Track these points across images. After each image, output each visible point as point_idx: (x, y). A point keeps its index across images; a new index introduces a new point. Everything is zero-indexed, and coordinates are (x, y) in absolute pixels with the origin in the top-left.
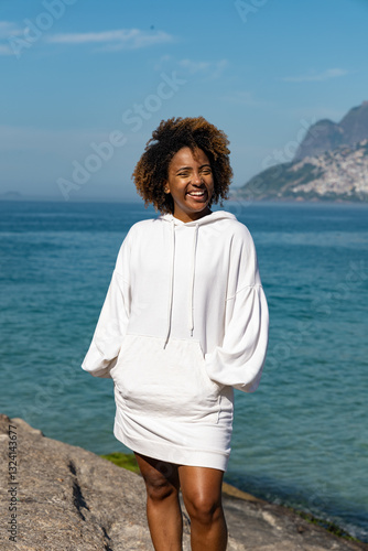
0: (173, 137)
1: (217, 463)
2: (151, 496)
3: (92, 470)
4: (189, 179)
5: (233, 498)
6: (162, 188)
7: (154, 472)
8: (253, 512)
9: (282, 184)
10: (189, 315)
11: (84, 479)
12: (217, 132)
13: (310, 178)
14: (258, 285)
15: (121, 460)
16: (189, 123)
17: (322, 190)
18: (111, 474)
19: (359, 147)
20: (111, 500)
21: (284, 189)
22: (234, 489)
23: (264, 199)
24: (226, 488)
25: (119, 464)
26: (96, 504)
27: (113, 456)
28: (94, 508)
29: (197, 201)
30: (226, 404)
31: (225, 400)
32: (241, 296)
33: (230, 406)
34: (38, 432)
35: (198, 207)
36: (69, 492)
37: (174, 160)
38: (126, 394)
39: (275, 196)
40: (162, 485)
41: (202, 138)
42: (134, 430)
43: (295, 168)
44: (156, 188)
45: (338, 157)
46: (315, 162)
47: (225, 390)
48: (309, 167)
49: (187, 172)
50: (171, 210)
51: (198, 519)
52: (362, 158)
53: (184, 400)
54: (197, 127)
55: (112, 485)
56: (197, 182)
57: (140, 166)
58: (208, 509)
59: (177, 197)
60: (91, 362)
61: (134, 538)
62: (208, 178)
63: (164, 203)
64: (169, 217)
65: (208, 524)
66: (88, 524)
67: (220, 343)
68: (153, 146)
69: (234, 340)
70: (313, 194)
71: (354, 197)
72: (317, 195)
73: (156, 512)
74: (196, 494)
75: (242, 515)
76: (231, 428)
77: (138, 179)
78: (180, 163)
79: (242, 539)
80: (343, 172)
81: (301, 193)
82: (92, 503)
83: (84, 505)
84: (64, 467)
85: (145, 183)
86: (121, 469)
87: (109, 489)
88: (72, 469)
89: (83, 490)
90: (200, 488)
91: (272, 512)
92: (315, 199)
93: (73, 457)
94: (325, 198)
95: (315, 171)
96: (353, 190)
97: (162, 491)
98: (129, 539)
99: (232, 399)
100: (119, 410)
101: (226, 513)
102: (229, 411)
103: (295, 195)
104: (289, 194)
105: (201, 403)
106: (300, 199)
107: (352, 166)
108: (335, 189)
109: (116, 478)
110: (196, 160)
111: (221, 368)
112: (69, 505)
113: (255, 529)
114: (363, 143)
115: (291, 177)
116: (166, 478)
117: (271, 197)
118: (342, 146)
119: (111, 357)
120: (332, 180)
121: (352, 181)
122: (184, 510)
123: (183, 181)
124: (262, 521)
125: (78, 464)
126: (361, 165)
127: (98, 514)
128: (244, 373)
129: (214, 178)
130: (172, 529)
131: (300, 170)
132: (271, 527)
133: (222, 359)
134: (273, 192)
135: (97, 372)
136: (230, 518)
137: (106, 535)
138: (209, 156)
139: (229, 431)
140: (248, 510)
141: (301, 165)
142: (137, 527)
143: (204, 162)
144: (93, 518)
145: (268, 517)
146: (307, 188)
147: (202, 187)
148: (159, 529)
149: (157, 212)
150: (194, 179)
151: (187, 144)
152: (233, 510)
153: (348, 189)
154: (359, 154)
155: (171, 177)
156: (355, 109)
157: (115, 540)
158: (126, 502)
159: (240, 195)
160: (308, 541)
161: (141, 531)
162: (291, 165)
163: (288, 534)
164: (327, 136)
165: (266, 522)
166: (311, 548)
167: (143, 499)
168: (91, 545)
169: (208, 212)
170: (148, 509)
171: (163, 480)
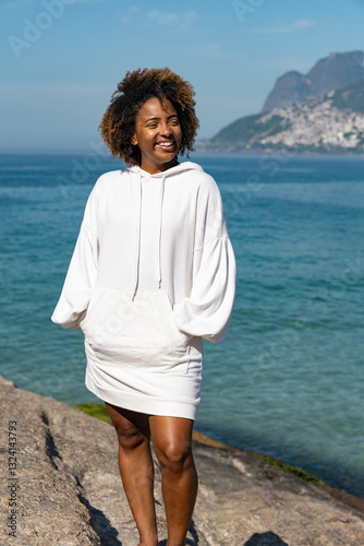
1: (187, 413)
2: (121, 445)
3: (64, 420)
4: (158, 130)
5: (204, 446)
6: (129, 140)
7: (125, 422)
8: (223, 459)
9: (250, 136)
11: (56, 429)
12: (183, 84)
13: (278, 130)
14: (225, 235)
15: (93, 410)
16: (155, 74)
17: (289, 142)
18: (83, 424)
19: (326, 99)
20: (84, 449)
21: (252, 141)
22: (205, 437)
23: (233, 151)
24: (196, 435)
25: (91, 414)
26: (68, 454)
27: (86, 406)
28: (67, 458)
29: (166, 151)
30: (195, 354)
31: (194, 350)
32: (208, 247)
33: (199, 356)
34: (10, 383)
35: (168, 157)
36: (42, 443)
37: (141, 111)
38: (96, 346)
39: (244, 147)
40: (134, 434)
41: (169, 88)
42: (107, 381)
43: (263, 120)
44: (123, 140)
45: (306, 108)
46: (283, 113)
47: (194, 341)
48: (277, 118)
50: (139, 162)
51: (169, 468)
52: (329, 109)
53: (154, 351)
54: (164, 77)
55: (84, 434)
56: (166, 132)
59: (145, 148)
60: (61, 315)
61: (107, 487)
62: (177, 129)
63: (131, 156)
64: (136, 169)
65: (179, 472)
66: (60, 473)
67: (188, 294)
68: (119, 99)
69: (202, 291)
70: (280, 145)
71: (322, 149)
72: (285, 146)
73: (127, 460)
74: (167, 444)
75: (213, 463)
76: (200, 378)
77: (105, 131)
79: (213, 486)
80: (309, 123)
81: (270, 145)
82: (65, 453)
83: (57, 454)
84: (37, 418)
85: (113, 134)
86: (93, 419)
87: (82, 438)
88: (45, 419)
89: (56, 440)
90: (171, 438)
91: (244, 460)
92: (283, 151)
93: (47, 408)
94: (291, 149)
95: (283, 123)
96: (321, 141)
97: (134, 440)
98: (102, 487)
99: (200, 349)
100: (90, 362)
101: (196, 461)
102: (198, 361)
103: (264, 147)
104: (257, 145)
105: (170, 354)
106: (268, 150)
107: (319, 118)
108: (303, 141)
109: (88, 428)
110: (164, 110)
111: (189, 319)
112: (42, 455)
113: (225, 476)
114: (331, 94)
115: (260, 128)
116: (136, 427)
117: (240, 148)
118: (309, 98)
119: (82, 310)
120: (299, 131)
121: (320, 133)
122: (155, 458)
123: (151, 133)
124: (232, 468)
125: (50, 415)
126: (329, 116)
127: (71, 463)
128: (212, 323)
129: (182, 128)
131: (268, 121)
132: (241, 474)
133: (191, 310)
134: (241, 144)
135: (66, 324)
136: (200, 466)
137: (79, 484)
138: (177, 107)
139: (198, 381)
140: (218, 457)
141: (269, 116)
142: (109, 476)
143: (171, 112)
144: (66, 467)
145: (238, 464)
146: (275, 140)
147: (170, 137)
149: (124, 164)
150: (163, 129)
151: (156, 95)
152: (203, 458)
153: (315, 141)
154: (326, 105)
156: (323, 61)
157: (88, 489)
158: (99, 451)
159: (208, 147)
160: (278, 487)
161: (113, 479)
162: (259, 116)
163: (257, 480)
164: (294, 88)
165: (236, 469)
166: (280, 494)
167: (114, 448)
168: (64, 494)
169: (174, 163)
170: (119, 458)
171: (134, 430)
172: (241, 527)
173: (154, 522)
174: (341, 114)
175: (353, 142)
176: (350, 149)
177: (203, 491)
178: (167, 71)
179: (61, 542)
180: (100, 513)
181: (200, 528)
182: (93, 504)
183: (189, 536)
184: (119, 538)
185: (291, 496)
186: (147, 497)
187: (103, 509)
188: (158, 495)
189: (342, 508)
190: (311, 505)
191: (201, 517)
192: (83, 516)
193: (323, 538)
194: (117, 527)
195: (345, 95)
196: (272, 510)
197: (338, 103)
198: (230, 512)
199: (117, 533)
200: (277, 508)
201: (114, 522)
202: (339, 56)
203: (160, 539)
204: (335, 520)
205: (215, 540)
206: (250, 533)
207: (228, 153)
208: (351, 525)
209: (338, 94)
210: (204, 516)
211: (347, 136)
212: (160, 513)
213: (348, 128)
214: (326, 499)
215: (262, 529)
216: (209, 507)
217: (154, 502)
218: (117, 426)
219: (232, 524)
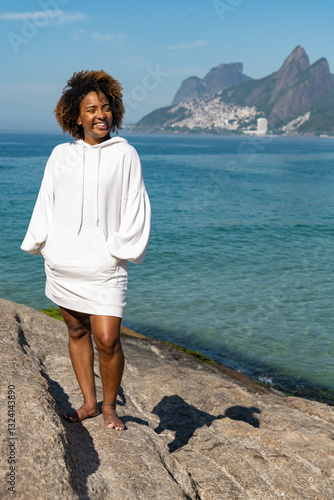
1: (117, 313)
3: (32, 320)
5: (131, 337)
6: (76, 121)
7: (73, 320)
8: (144, 346)
9: (163, 122)
11: (26, 326)
12: (114, 81)
13: (183, 117)
14: (143, 188)
16: (94, 75)
17: (191, 126)
18: (45, 322)
19: (216, 96)
20: (45, 340)
21: (165, 125)
22: (131, 331)
23: (151, 132)
24: (124, 330)
25: (52, 316)
26: (34, 343)
27: (48, 310)
28: (33, 346)
29: (101, 129)
30: (122, 272)
31: (122, 269)
32: (131, 196)
33: (125, 273)
36: (15, 335)
37: (84, 101)
39: (159, 130)
40: (79, 328)
41: (104, 85)
42: (62, 292)
43: (173, 110)
44: (71, 121)
45: (202, 102)
46: (186, 106)
47: (122, 263)
48: (182, 109)
49: (94, 109)
50: (82, 137)
51: (104, 351)
52: (219, 103)
53: (93, 270)
54: (100, 77)
55: (46, 329)
56: (101, 116)
57: (59, 105)
58: (111, 344)
59: (86, 127)
60: (27, 245)
61: (62, 366)
62: (109, 114)
63: (77, 132)
64: (81, 142)
65: (111, 355)
66: (28, 356)
67: (118, 230)
68: (69, 92)
70: (185, 128)
71: (213, 131)
72: (188, 129)
73: (75, 347)
74: (103, 334)
75: (137, 349)
76: (126, 288)
77: (59, 114)
78: (89, 103)
79: (137, 365)
80: (205, 113)
81: (177, 128)
82: (32, 343)
83: (26, 343)
84: (12, 318)
85: (63, 117)
86: (52, 319)
87: (44, 332)
88: (18, 319)
89: (26, 333)
90: (105, 330)
91: (159, 347)
92: (186, 132)
93: (19, 311)
94: (193, 131)
95: (187, 112)
96: (213, 126)
97: (79, 332)
98: (58, 366)
99: (127, 270)
100: (48, 278)
101: (124, 348)
102: (125, 277)
103: (173, 129)
104: (168, 128)
105: (105, 272)
106: (176, 132)
107: (212, 109)
108: (200, 125)
109: (49, 325)
110: (100, 101)
111: (118, 248)
112: (15, 344)
113: (146, 358)
114: (220, 93)
115: (170, 116)
116: (81, 323)
117: (156, 130)
118: (205, 95)
119: (42, 241)
120: (199, 119)
121: (212, 120)
123: (91, 116)
124: (150, 352)
125: (22, 316)
126: (218, 108)
127: (36, 350)
128: (134, 251)
129: (113, 114)
130: (86, 358)
131: (176, 111)
132: (157, 356)
133: (119, 241)
134: (158, 127)
135: (31, 251)
136: (127, 351)
137: (42, 364)
138: (109, 98)
139: (124, 291)
140: (140, 345)
141: (177, 108)
142: (63, 358)
143: (105, 102)
144: (32, 352)
145: (154, 349)
146: (181, 125)
147: (104, 120)
148: (77, 359)
149: (72, 138)
150: (99, 114)
151: (94, 90)
152: (130, 345)
153: (209, 125)
154: (217, 100)
155: (82, 113)
156: (214, 69)
157: (48, 367)
158: (56, 340)
159: (134, 129)
160: (182, 365)
161: (66, 360)
162: (170, 108)
163: (168, 360)
164: (194, 88)
165: (153, 353)
166: (183, 370)
167: (66, 339)
168: (32, 370)
169: (108, 137)
171: (80, 325)
172: (155, 393)
173: (94, 389)
174: (227, 107)
175: (235, 126)
176: (233, 131)
177: (129, 368)
178: (102, 72)
179: (27, 403)
180: (56, 383)
181: (127, 393)
182: (52, 378)
183: (119, 398)
184: (70, 401)
185: (191, 370)
186: (89, 371)
187: (59, 381)
188: (96, 370)
189: (226, 378)
190: (204, 376)
191: (127, 385)
192: (43, 386)
193: (213, 399)
194: (68, 393)
195: (230, 93)
196: (178, 380)
197: (225, 99)
198: (148, 382)
199: (68, 397)
200: (181, 379)
201: (67, 391)
202: (225, 66)
203: (98, 401)
204: (221, 386)
205: (137, 401)
206: (162, 396)
207: (148, 134)
208: (232, 390)
209: (225, 92)
210: (130, 385)
211: (231, 122)
212: (98, 383)
213: (232, 117)
214: (214, 372)
215: (170, 393)
216: (133, 379)
217: (94, 375)
218: (67, 322)
219: (149, 390)
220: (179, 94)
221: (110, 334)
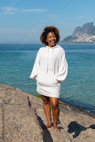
0: (48, 30)
2: (44, 103)
3: (32, 98)
4: (51, 39)
5: (61, 104)
6: (46, 41)
7: (45, 98)
9: (70, 40)
10: (52, 66)
11: (31, 100)
12: (57, 29)
13: (76, 39)
14: (66, 60)
15: (38, 96)
16: (51, 27)
17: (78, 41)
18: (36, 99)
19: (86, 32)
20: (36, 104)
22: (61, 102)
23: (66, 43)
24: (59, 102)
25: (38, 97)
26: (33, 105)
27: (36, 95)
28: (33, 106)
30: (59, 84)
33: (60, 85)
34: (21, 91)
35: (53, 44)
36: (28, 103)
37: (48, 35)
38: (39, 83)
40: (47, 101)
41: (54, 30)
42: (41, 90)
43: (73, 37)
44: (44, 41)
45: (81, 34)
46: (77, 35)
47: (59, 82)
48: (76, 36)
49: (51, 37)
51: (54, 108)
53: (51, 84)
54: (53, 28)
57: (41, 36)
60: (32, 76)
61: (41, 112)
62: (55, 38)
63: (46, 44)
64: (47, 46)
65: (56, 109)
66: (31, 109)
67: (58, 72)
68: (44, 32)
69: (61, 72)
70: (76, 42)
71: (85, 42)
72: (77, 42)
73: (45, 106)
74: (53, 103)
75: (63, 107)
76: (60, 89)
77: (41, 39)
78: (49, 35)
79: (63, 112)
80: (82, 37)
81: (74, 42)
82: (32, 105)
83: (31, 105)
84: (26, 98)
85: (42, 40)
86: (38, 98)
87: (36, 102)
88: (28, 98)
89: (31, 102)
90: (54, 102)
91: (69, 106)
92: (77, 43)
93: (28, 96)
94: (79, 43)
97: (47, 102)
98: (40, 112)
100: (38, 86)
101: (59, 107)
102: (60, 86)
104: (71, 42)
105: (54, 84)
107: (84, 36)
108: (81, 41)
110: (52, 35)
111: (58, 77)
112: (28, 105)
113: (65, 110)
114: (87, 31)
116: (47, 99)
118: (82, 32)
119: (36, 75)
120: (81, 39)
121: (84, 39)
122: (51, 106)
123: (50, 39)
124: (67, 108)
125: (29, 97)
126: (86, 36)
127: (34, 107)
128: (63, 78)
130: (49, 110)
131: (74, 37)
132: (69, 109)
133: (58, 75)
134: (68, 42)
135: (33, 78)
136: (60, 108)
137: (35, 111)
138: (55, 34)
139: (60, 90)
140: (64, 106)
141: (74, 36)
143: (54, 35)
144: (33, 108)
145: (68, 107)
146: (75, 41)
147: (54, 40)
148: (46, 110)
150: (52, 38)
151: (51, 31)
152: (61, 106)
153: (84, 41)
154: (86, 33)
155: (48, 38)
156: (85, 24)
157: (37, 112)
158: (39, 104)
159: (61, 42)
160: (76, 112)
161: (42, 110)
162: (72, 36)
163: (72, 111)
164: (79, 30)
165: (68, 108)
166: (77, 113)
167: (43, 104)
168: (32, 113)
169: (55, 45)
170: (44, 106)
171: (47, 100)
172: (69, 120)
173: (51, 119)
174: (89, 35)
175: (91, 41)
176: (91, 42)
177: (61, 113)
178: (53, 26)
179: (32, 123)
180: (40, 117)
181: (60, 120)
182: (38, 115)
183: (58, 122)
184: (44, 122)
185: (79, 114)
186: (49, 114)
187: (40, 116)
188: (51, 114)
189: (90, 116)
190: (83, 116)
191: (60, 118)
192: (36, 118)
193: (86, 122)
194: (43, 120)
195: (90, 31)
196: (75, 117)
197: (88, 33)
198: (66, 117)
199: (43, 121)
200: (76, 116)
202: (88, 23)
203: (52, 123)
204: (88, 119)
205: (63, 123)
206: (71, 121)
208: (91, 120)
209: (88, 31)
210: (61, 118)
211: (90, 40)
212: (52, 117)
213: (90, 38)
214: (86, 114)
215: (73, 121)
216: (62, 116)
217: (51, 115)
218: (43, 99)
219: (67, 120)
220: (74, 32)
221: (55, 103)
